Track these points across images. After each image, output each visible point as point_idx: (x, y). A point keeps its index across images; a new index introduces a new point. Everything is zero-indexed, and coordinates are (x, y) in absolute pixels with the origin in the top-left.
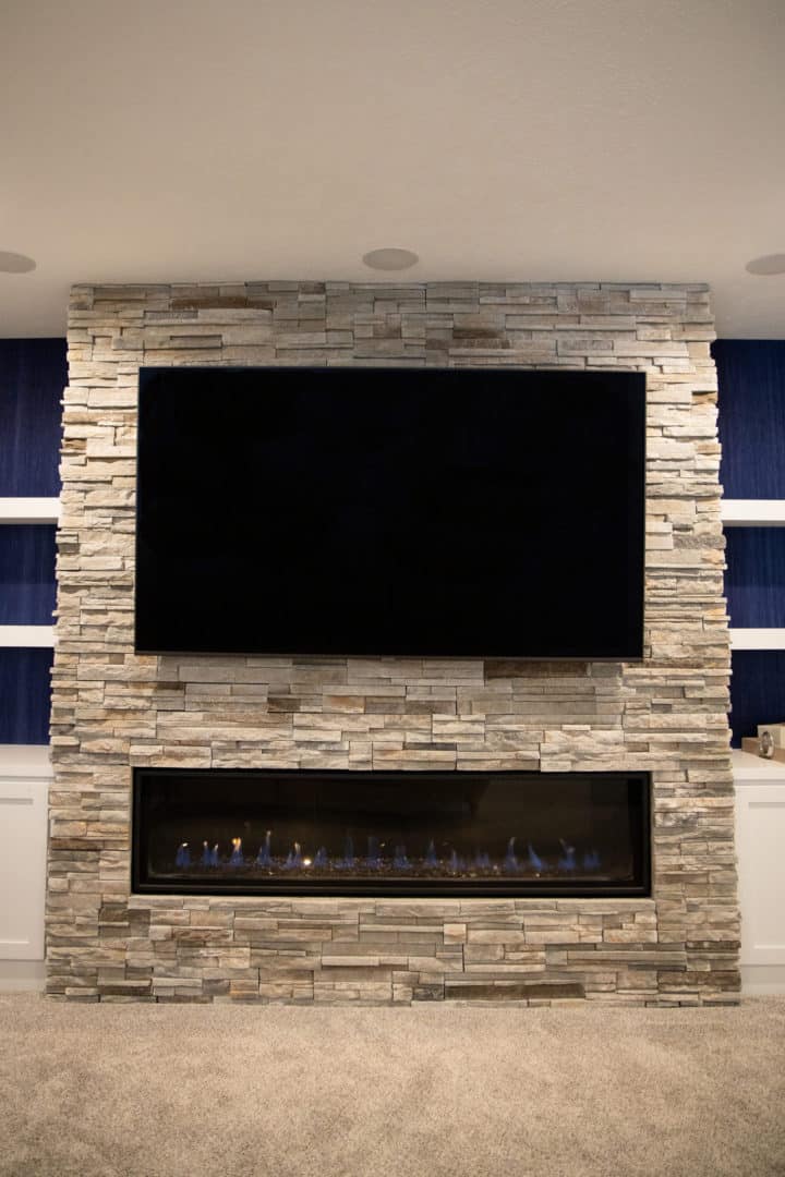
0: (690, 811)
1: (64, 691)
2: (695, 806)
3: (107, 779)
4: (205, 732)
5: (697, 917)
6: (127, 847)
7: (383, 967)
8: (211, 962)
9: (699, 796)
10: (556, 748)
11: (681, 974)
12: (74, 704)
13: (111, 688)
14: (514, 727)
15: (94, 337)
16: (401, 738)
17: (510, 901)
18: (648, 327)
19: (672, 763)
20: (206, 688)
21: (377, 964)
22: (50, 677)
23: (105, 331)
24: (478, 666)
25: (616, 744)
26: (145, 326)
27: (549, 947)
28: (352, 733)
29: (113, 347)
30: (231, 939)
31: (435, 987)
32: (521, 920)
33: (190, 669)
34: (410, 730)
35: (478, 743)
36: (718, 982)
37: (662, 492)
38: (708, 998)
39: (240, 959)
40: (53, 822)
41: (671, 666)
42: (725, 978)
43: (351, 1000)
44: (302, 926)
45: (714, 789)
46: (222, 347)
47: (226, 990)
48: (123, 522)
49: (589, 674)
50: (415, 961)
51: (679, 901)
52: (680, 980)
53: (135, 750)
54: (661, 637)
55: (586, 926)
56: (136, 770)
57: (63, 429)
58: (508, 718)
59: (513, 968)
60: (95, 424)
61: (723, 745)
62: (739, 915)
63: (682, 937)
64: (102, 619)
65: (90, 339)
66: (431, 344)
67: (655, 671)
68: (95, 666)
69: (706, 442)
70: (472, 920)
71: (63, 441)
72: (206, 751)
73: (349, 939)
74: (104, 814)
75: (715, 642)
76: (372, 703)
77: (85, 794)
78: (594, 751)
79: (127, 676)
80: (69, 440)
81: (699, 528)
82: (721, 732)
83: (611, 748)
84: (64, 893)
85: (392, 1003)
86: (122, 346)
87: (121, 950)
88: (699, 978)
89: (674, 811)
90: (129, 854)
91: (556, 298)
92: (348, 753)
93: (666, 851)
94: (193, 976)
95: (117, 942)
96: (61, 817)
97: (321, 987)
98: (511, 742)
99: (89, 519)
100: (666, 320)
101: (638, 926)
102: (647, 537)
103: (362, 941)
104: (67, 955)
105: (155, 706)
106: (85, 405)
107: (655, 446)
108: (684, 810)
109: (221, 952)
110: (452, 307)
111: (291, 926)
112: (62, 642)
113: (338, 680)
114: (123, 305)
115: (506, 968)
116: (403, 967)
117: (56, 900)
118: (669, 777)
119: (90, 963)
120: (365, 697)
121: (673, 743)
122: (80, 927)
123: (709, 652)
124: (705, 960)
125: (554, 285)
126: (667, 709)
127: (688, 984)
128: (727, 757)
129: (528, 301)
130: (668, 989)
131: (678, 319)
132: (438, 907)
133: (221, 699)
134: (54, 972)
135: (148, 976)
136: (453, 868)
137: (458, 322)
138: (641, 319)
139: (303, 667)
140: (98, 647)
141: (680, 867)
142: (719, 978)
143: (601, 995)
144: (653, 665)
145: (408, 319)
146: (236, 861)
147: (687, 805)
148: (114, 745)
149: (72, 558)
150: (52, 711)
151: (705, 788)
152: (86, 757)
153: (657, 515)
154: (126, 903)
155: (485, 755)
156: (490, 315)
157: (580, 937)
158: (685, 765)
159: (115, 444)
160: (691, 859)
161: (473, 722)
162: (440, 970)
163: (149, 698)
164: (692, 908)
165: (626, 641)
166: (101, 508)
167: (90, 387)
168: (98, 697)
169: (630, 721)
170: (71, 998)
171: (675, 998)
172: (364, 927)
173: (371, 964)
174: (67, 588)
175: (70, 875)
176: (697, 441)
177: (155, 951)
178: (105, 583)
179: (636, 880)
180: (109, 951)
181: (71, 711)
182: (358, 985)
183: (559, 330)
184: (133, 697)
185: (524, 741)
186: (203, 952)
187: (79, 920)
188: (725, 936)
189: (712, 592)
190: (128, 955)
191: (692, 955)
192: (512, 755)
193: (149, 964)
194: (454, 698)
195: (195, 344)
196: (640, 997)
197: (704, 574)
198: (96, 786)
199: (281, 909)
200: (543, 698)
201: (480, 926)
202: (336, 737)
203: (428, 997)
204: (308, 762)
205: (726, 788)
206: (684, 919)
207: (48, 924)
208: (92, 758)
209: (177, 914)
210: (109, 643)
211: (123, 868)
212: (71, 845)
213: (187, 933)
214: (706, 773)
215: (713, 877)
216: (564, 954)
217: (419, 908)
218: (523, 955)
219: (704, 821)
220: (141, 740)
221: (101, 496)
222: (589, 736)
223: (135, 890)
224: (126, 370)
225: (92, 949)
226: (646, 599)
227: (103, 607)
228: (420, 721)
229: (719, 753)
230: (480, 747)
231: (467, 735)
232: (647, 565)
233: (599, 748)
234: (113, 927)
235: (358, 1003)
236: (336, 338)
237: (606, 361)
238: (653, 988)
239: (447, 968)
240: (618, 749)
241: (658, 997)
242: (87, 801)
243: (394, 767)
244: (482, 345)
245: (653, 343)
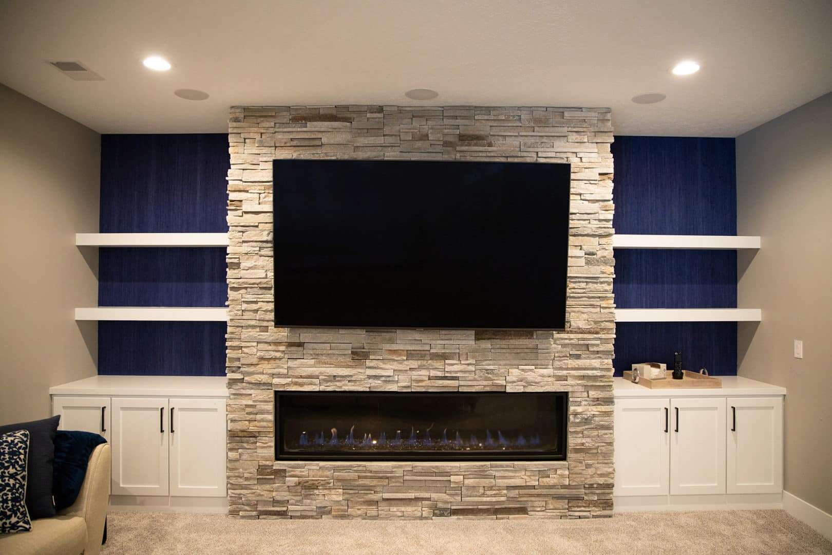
0: (589, 414)
1: (234, 348)
2: (592, 411)
3: (260, 397)
4: (315, 371)
5: (591, 471)
6: (272, 435)
7: (417, 499)
8: (321, 497)
9: (595, 405)
10: (515, 379)
11: (581, 501)
12: (240, 355)
13: (261, 346)
14: (492, 367)
15: (245, 139)
16: (427, 373)
17: (488, 463)
18: (574, 134)
19: (580, 387)
20: (315, 346)
21: (414, 497)
22: (225, 340)
23: (252, 135)
24: (471, 333)
25: (549, 377)
26: (275, 132)
27: (509, 488)
28: (400, 371)
29: (257, 145)
30: (332, 484)
31: (445, 509)
32: (494, 473)
33: (306, 335)
34: (433, 369)
35: (471, 376)
36: (601, 506)
37: (580, 233)
38: (595, 514)
39: (337, 496)
40: (229, 421)
41: (582, 333)
42: (605, 503)
43: (399, 517)
44: (371, 478)
45: (603, 401)
46: (322, 145)
47: (329, 512)
48: (265, 249)
49: (535, 337)
50: (434, 496)
51: (581, 463)
52: (580, 504)
53: (276, 381)
54: (576, 316)
55: (529, 476)
56: (276, 392)
57: (228, 195)
58: (488, 362)
59: (488, 499)
60: (247, 191)
61: (609, 377)
62: (614, 470)
63: (582, 481)
64: (254, 307)
65: (243, 140)
66: (446, 144)
67: (572, 336)
68: (251, 334)
69: (606, 203)
70: (466, 473)
71: (228, 202)
72: (317, 381)
73: (398, 484)
74: (259, 417)
75: (606, 319)
76: (411, 354)
77: (247, 406)
78: (536, 381)
79: (270, 339)
80: (231, 201)
81: (600, 254)
82: (608, 370)
83: (546, 379)
84: (237, 460)
85: (421, 518)
86: (262, 145)
87: (270, 491)
88: (590, 503)
89: (580, 413)
90: (273, 439)
91: (520, 116)
92: (397, 382)
93: (575, 436)
94: (311, 505)
95: (268, 487)
96: (234, 419)
97: (382, 510)
98: (490, 376)
99: (245, 248)
100: (585, 129)
101: (558, 476)
102: (569, 259)
103: (405, 485)
104: (241, 494)
105: (286, 356)
106: (241, 180)
107: (575, 205)
108: (586, 413)
109: (326, 492)
110: (459, 122)
111: (366, 477)
112: (231, 320)
113: (391, 341)
114: (262, 119)
115: (485, 499)
116: (428, 499)
117: (232, 465)
118: (578, 395)
119: (253, 498)
120: (407, 351)
121: (581, 376)
122: (247, 479)
123: (603, 325)
124: (595, 494)
125: (519, 108)
126: (578, 357)
127: (584, 507)
128: (611, 383)
129: (503, 118)
130: (573, 509)
131: (592, 129)
132: (448, 466)
133: (325, 352)
134: (233, 503)
135: (285, 505)
136: (457, 444)
137: (462, 130)
138: (570, 129)
139: (371, 334)
140: (253, 323)
141: (583, 444)
142: (601, 503)
143: (537, 513)
144: (571, 332)
145: (432, 129)
146: (334, 442)
147: (587, 410)
148: (264, 378)
149: (236, 271)
150: (227, 359)
151: (598, 401)
152: (248, 385)
153: (576, 246)
154: (273, 465)
155: (474, 383)
156: (482, 127)
157: (526, 482)
158: (587, 388)
159: (259, 204)
160: (589, 440)
161: (468, 364)
162: (448, 501)
163: (283, 352)
164: (588, 466)
166: (252, 241)
167: (243, 170)
168: (254, 351)
169: (557, 364)
170: (243, 517)
171: (577, 514)
172: (406, 478)
173: (410, 497)
174: (233, 289)
175: (241, 450)
176: (601, 203)
177: (289, 492)
178: (256, 286)
179: (559, 452)
180: (263, 492)
181: (238, 359)
182: (403, 509)
183: (522, 136)
184: (273, 351)
185: (497, 375)
186: (316, 492)
187: (246, 475)
188: (606, 481)
189: (606, 291)
190: (274, 494)
191: (587, 491)
192: (490, 383)
193: (286, 498)
194: (458, 351)
195: (307, 143)
196: (558, 514)
197: (602, 280)
198: (254, 401)
199: (360, 468)
200: (508, 351)
201: (471, 476)
202: (390, 373)
203: (441, 515)
204: (374, 387)
205: (609, 401)
206: (584, 472)
207: (228, 477)
208: (251, 386)
209: (301, 472)
210: (259, 320)
211: (270, 447)
212: (240, 434)
213: (307, 482)
214: (599, 392)
215: (601, 450)
216: (517, 492)
217: (437, 467)
218: (494, 492)
219: (597, 419)
220: (279, 375)
221: (251, 235)
222: (534, 372)
223: (277, 458)
224: (265, 159)
225: (254, 491)
226: (568, 295)
227: (255, 300)
228: (439, 364)
229: (606, 382)
230: (472, 378)
231: (465, 372)
232: (568, 275)
233: (539, 379)
234: (265, 479)
235: (403, 518)
236: (389, 140)
237: (549, 155)
238: (565, 509)
239: (452, 500)
240: (550, 379)
241: (567, 514)
242: (249, 410)
243: (423, 390)
244: (476, 145)
245: (576, 144)
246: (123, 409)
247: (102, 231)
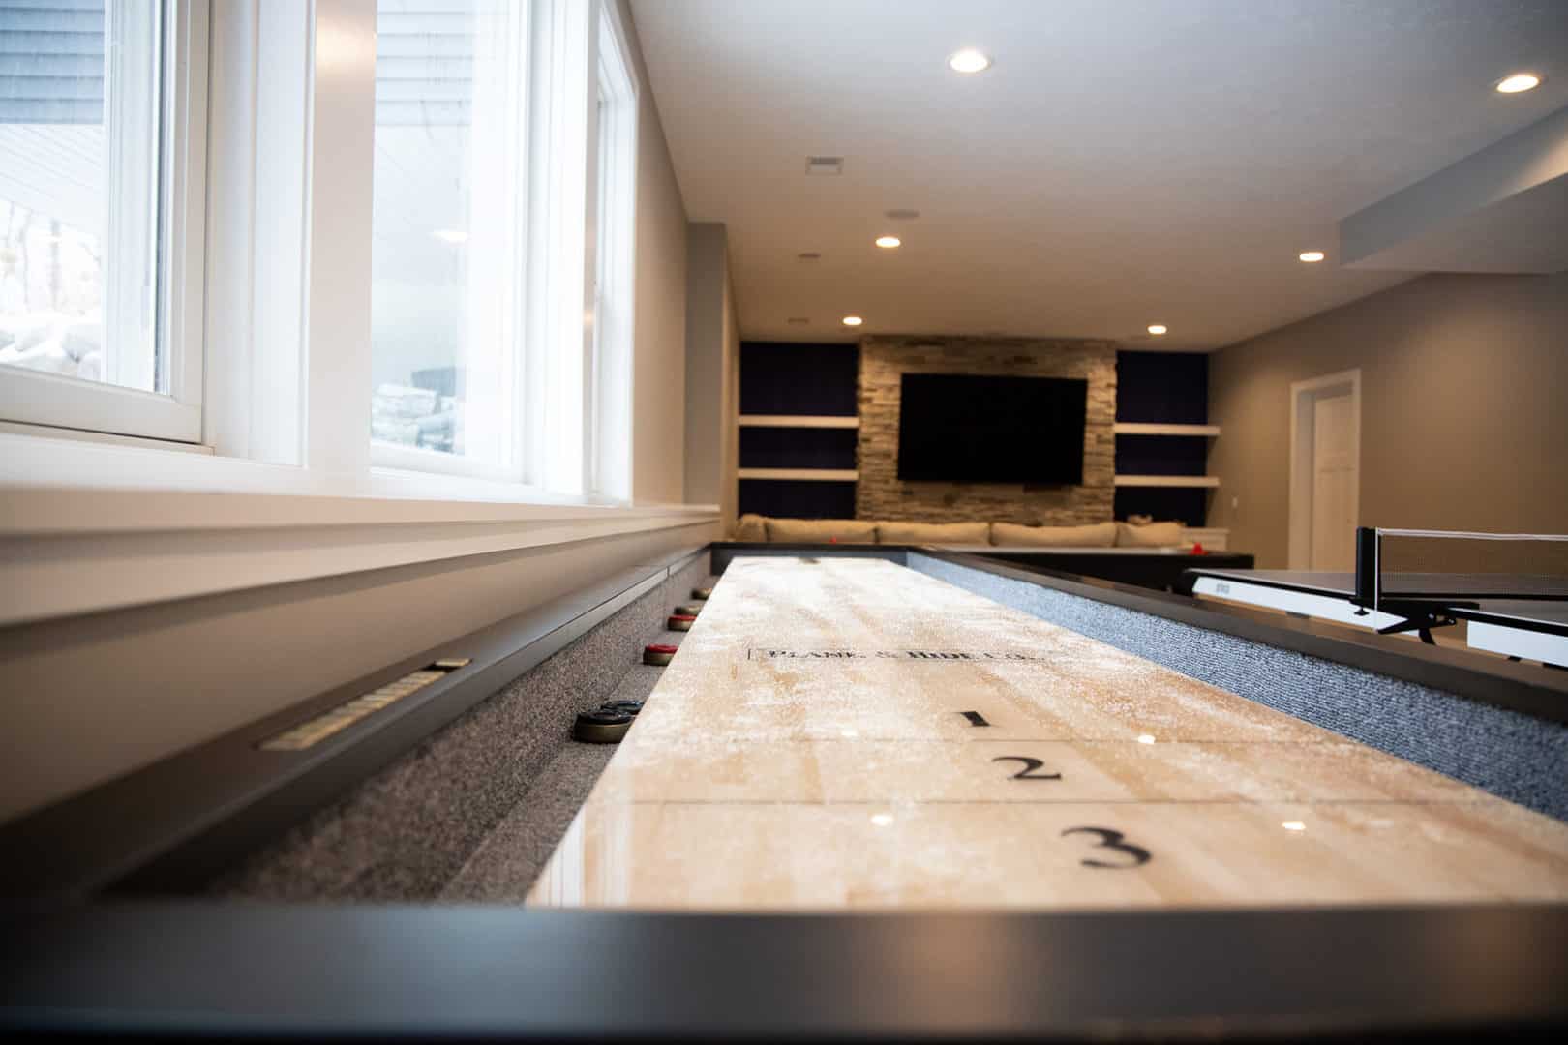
4: (921, 510)
10: (1049, 517)
12: (867, 500)
13: (886, 493)
14: (1034, 509)
15: (874, 355)
18: (1091, 358)
20: (921, 494)
22: (856, 493)
24: (1021, 487)
28: (976, 510)
29: (885, 361)
33: (915, 487)
35: (1021, 515)
37: (1092, 423)
41: (1092, 488)
46: (925, 362)
48: (891, 430)
49: (1062, 490)
54: (1090, 478)
58: (1032, 506)
60: (876, 392)
64: (881, 468)
66: (1006, 362)
67: (1086, 490)
68: (879, 485)
69: (1111, 404)
71: (861, 397)
75: (1109, 482)
76: (983, 500)
79: (892, 489)
81: (1106, 437)
82: (1110, 513)
86: (889, 361)
91: (1055, 345)
98: (1033, 515)
99: (875, 429)
100: (1097, 354)
102: (1085, 440)
105: (901, 500)
106: (871, 384)
107: (1091, 405)
110: (1015, 348)
112: (861, 479)
113: (970, 491)
114: (886, 343)
120: (981, 497)
123: (1107, 485)
125: (1055, 340)
129: (1044, 346)
131: (1103, 354)
133: (927, 497)
137: (1017, 354)
138: (1088, 354)
139: (957, 487)
140: (882, 478)
145: (998, 353)
149: (866, 445)
150: (857, 504)
153: (1090, 432)
156: (1030, 352)
159: (888, 401)
163: (899, 497)
165: (1076, 478)
166: (881, 425)
167: (873, 376)
168: (881, 496)
169: (1077, 508)
174: (863, 457)
178: (885, 454)
183: (1056, 358)
184: (893, 497)
189: (1109, 461)
192: (1033, 519)
194: (1013, 499)
195: (917, 361)
197: (1107, 454)
200: (1045, 499)
210: (885, 477)
221: (882, 421)
224: (892, 371)
226: (1084, 464)
231: (1017, 512)
232: (1085, 451)
236: (970, 360)
237: (1072, 374)
244: (1026, 364)
245: (1092, 366)
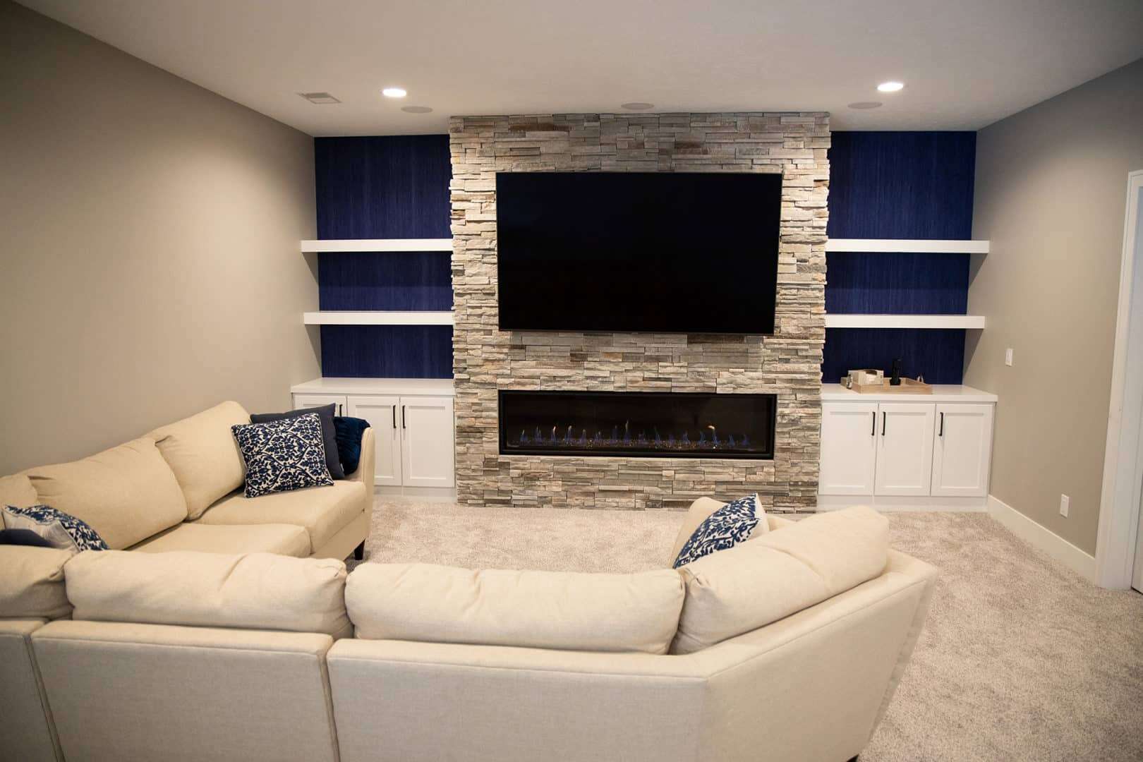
0: (796, 415)
1: (460, 350)
2: (799, 412)
3: (486, 396)
4: (537, 371)
5: (796, 469)
6: (497, 431)
7: (630, 491)
8: (542, 488)
9: (802, 407)
10: (725, 381)
11: (786, 497)
12: (465, 357)
13: (485, 349)
14: (703, 370)
15: (466, 149)
16: (642, 375)
17: (699, 460)
18: (791, 139)
19: (788, 390)
20: (537, 348)
21: (627, 489)
22: (451, 343)
23: (472, 145)
24: (684, 337)
25: (758, 379)
26: (495, 142)
27: (717, 483)
28: (616, 372)
29: (477, 155)
30: (552, 477)
31: (657, 501)
32: (703, 469)
33: (528, 338)
34: (647, 371)
35: (684, 378)
36: (805, 502)
37: (792, 240)
38: (799, 510)
39: (556, 487)
40: (456, 418)
41: (791, 338)
42: (809, 500)
43: (614, 507)
44: (589, 471)
45: (811, 404)
46: (540, 155)
47: (550, 502)
48: (488, 257)
49: (745, 341)
50: (647, 489)
51: (787, 461)
52: (785, 500)
53: (500, 381)
54: (786, 322)
55: (737, 472)
56: (500, 391)
57: (451, 204)
58: (700, 365)
59: (698, 493)
60: (469, 201)
61: (817, 381)
62: (819, 469)
63: (787, 479)
64: (479, 311)
65: (464, 151)
66: (662, 152)
67: (781, 341)
68: (476, 337)
69: (820, 210)
70: (677, 468)
71: (451, 211)
72: (538, 381)
73: (613, 477)
74: (484, 414)
75: (816, 325)
76: (626, 356)
77: (473, 404)
78: (746, 383)
79: (494, 342)
80: (454, 210)
81: (812, 261)
82: (817, 374)
83: (755, 382)
84: (465, 454)
85: (635, 509)
86: (482, 154)
87: (496, 482)
88: (795, 500)
89: (788, 415)
90: (498, 435)
91: (736, 122)
92: (613, 382)
93: (782, 436)
94: (532, 495)
95: (494, 478)
96: (461, 416)
97: (599, 501)
98: (701, 378)
99: (469, 256)
100: (802, 135)
101: (765, 474)
102: (779, 266)
103: (620, 478)
104: (468, 484)
105: (509, 358)
106: (463, 190)
107: (787, 212)
108: (793, 414)
109: (546, 483)
110: (674, 129)
111: (583, 471)
112: (457, 324)
113: (608, 344)
114: (482, 129)
115: (694, 493)
116: (641, 492)
117: (460, 458)
118: (786, 397)
119: (479, 488)
120: (623, 353)
121: (789, 379)
122: (474, 470)
123: (813, 331)
124: (799, 491)
125: (735, 114)
126: (787, 361)
127: (788, 502)
128: (819, 387)
129: (719, 124)
130: (778, 504)
131: (809, 135)
132: (660, 462)
133: (545, 354)
134: (461, 492)
135: (510, 495)
136: (669, 444)
137: (678, 138)
138: (786, 135)
139: (589, 337)
140: (478, 326)
141: (789, 444)
142: (805, 500)
144: (781, 337)
145: (648, 137)
146: (553, 440)
147: (794, 412)
148: (488, 378)
149: (461, 278)
150: (454, 361)
151: (805, 403)
152: (473, 385)
153: (789, 253)
154: (497, 459)
155: (687, 384)
156: (697, 135)
157: (734, 478)
158: (795, 391)
159: (481, 213)
160: (795, 440)
161: (681, 367)
162: (660, 493)
163: (506, 354)
164: (794, 465)
165: (764, 324)
166: (476, 249)
167: (465, 179)
168: (478, 353)
169: (766, 367)
170: (470, 505)
171: (781, 509)
172: (620, 471)
173: (624, 489)
174: (459, 295)
175: (467, 445)
176: (815, 210)
177: (513, 482)
178: (480, 292)
179: (767, 451)
180: (489, 482)
181: (465, 361)
182: (617, 500)
183: (737, 143)
184: (497, 353)
185: (708, 377)
186: (538, 483)
187: (473, 467)
188: (810, 479)
189: (818, 297)
190: (499, 484)
191: (792, 488)
192: (701, 384)
193: (510, 489)
194: (671, 354)
195: (525, 153)
197: (813, 287)
198: (480, 400)
199: (578, 462)
200: (720, 354)
201: (682, 472)
202: (607, 374)
203: (654, 506)
204: (593, 387)
205: (817, 404)
206: (789, 470)
207: (456, 469)
208: (477, 385)
209: (524, 465)
210: (484, 324)
211: (495, 441)
212: (468, 430)
213: (529, 474)
214: (807, 395)
215: (807, 450)
216: (724, 487)
217: (650, 463)
218: (703, 486)
219: (803, 420)
220: (503, 376)
221: (475, 243)
222: (744, 375)
223: (501, 453)
224: (485, 169)
225: (480, 481)
226: (778, 301)
227: (479, 305)
228: (653, 366)
229: (814, 385)
230: (684, 380)
231: (677, 374)
232: (778, 282)
233: (748, 381)
234: (491, 470)
235: (617, 508)
236: (606, 149)
238: (770, 504)
239: (664, 493)
240: (760, 382)
241: (772, 509)
242: (475, 408)
243: (638, 390)
244: (691, 153)
245: (793, 150)
246: (358, 406)
247: (320, 238)
